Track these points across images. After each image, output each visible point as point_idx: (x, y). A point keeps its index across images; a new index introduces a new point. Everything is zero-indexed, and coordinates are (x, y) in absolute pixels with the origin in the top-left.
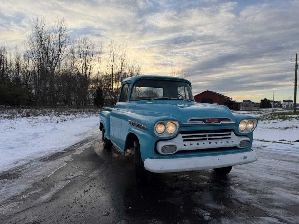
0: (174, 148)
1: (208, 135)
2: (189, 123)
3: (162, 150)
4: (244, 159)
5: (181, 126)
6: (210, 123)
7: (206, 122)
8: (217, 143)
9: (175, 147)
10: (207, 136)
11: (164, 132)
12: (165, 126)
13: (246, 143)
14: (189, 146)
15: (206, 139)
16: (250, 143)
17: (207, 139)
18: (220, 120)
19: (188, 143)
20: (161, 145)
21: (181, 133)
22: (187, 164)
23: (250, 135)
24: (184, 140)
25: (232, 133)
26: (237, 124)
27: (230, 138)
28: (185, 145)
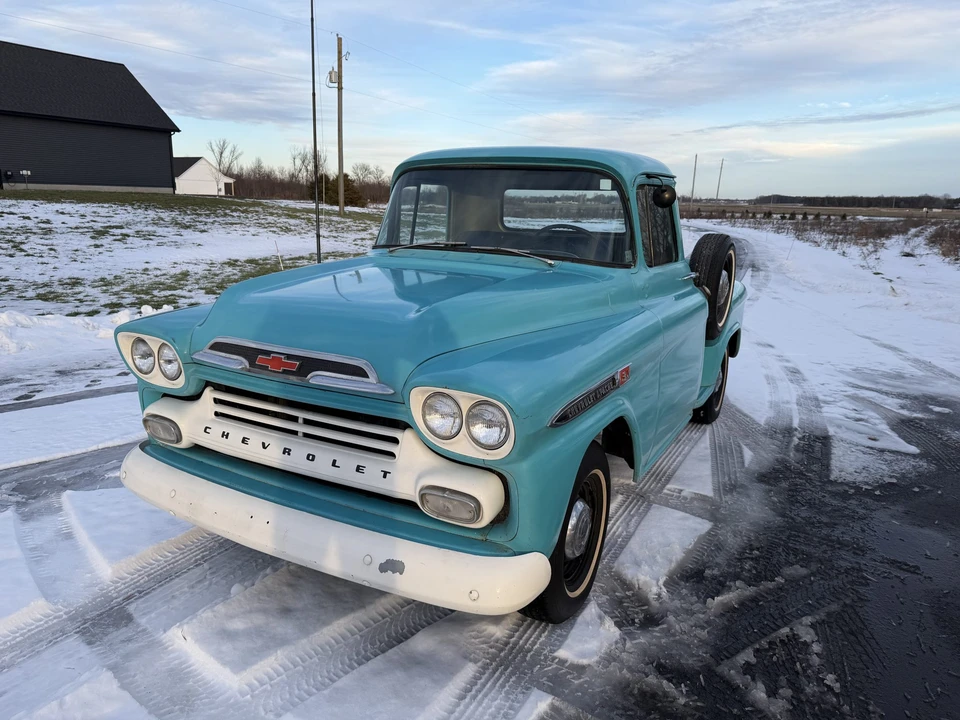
0: (173, 430)
1: (304, 419)
2: (208, 354)
3: (147, 426)
4: (384, 568)
6: (267, 369)
7: (254, 364)
8: (313, 460)
9: (177, 430)
10: (301, 422)
11: (152, 369)
15: (295, 433)
17: (300, 434)
22: (173, 493)
24: (217, 414)
25: (405, 437)
27: (391, 455)
28: (208, 430)
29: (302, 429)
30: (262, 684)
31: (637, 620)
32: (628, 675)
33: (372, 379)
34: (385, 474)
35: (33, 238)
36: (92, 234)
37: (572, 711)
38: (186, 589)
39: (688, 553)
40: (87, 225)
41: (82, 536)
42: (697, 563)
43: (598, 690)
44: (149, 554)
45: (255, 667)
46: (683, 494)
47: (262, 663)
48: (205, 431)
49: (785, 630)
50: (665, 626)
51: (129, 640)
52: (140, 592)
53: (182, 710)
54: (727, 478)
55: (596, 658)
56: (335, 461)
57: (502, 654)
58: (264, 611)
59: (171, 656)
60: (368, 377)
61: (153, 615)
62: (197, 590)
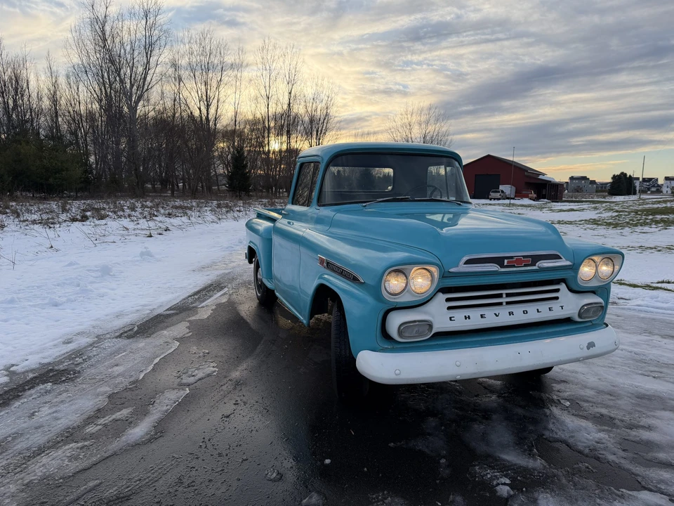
0: (428, 327)
1: (506, 294)
2: (463, 268)
3: (400, 332)
4: (588, 348)
5: (444, 275)
6: (514, 266)
7: (502, 266)
8: (527, 313)
9: (430, 326)
10: (504, 296)
11: (404, 290)
12: (406, 276)
13: (593, 310)
14: (461, 321)
15: (500, 304)
16: (603, 309)
17: (504, 304)
18: (536, 259)
19: (459, 315)
20: (396, 321)
21: (444, 290)
22: (458, 363)
23: (602, 290)
24: (449, 308)
25: (563, 287)
26: (575, 268)
27: (557, 298)
28: (452, 319)
29: (504, 300)
33: (564, 259)
34: (562, 307)
48: (451, 320)
56: (538, 310)
60: (561, 258)
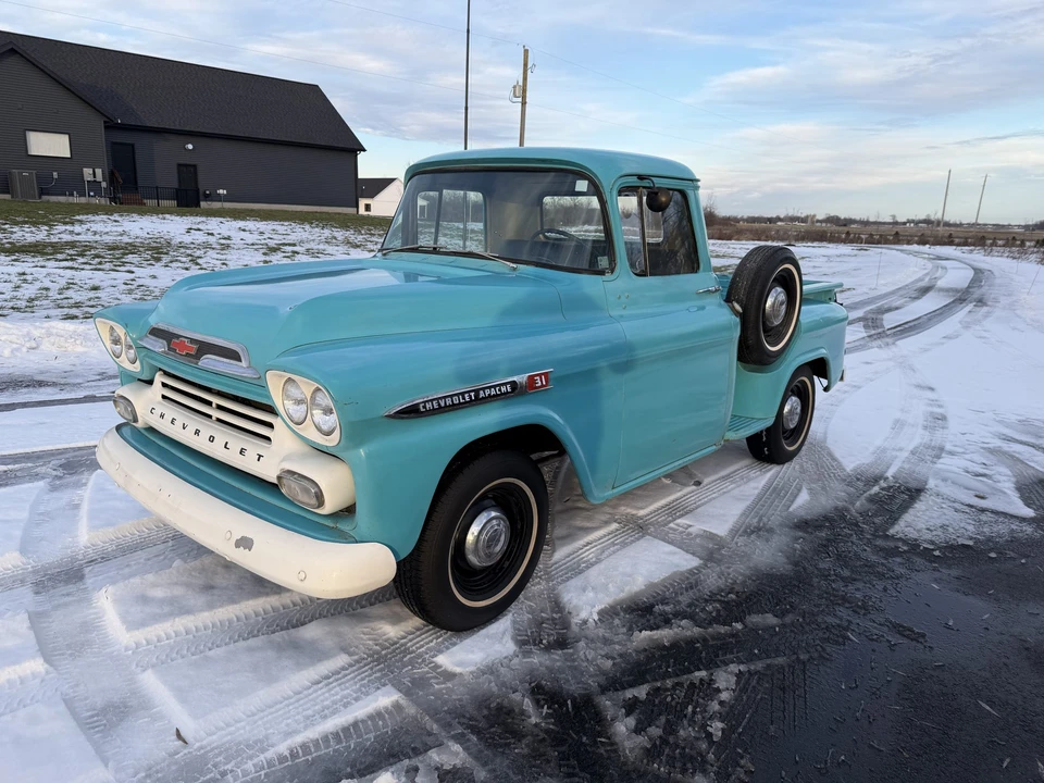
1: (216, 405)
2: (146, 339)
4: (238, 544)
7: (169, 347)
8: (213, 441)
17: (214, 418)
18: (205, 348)
27: (268, 439)
30: (148, 644)
31: (544, 642)
32: (495, 689)
33: (244, 364)
34: (260, 456)
35: (211, 253)
36: (264, 251)
37: (411, 710)
38: (142, 561)
39: (651, 586)
40: (263, 242)
41: (85, 507)
42: (654, 597)
43: (454, 697)
44: (128, 529)
45: (149, 629)
46: (690, 530)
47: (157, 626)
48: (152, 412)
49: (703, 674)
50: (571, 651)
51: (68, 595)
52: (103, 558)
53: (71, 655)
54: (755, 520)
55: (473, 668)
56: (227, 443)
57: (383, 652)
58: (188, 585)
59: (91, 611)
60: (242, 361)
61: (100, 577)
62: (150, 562)
